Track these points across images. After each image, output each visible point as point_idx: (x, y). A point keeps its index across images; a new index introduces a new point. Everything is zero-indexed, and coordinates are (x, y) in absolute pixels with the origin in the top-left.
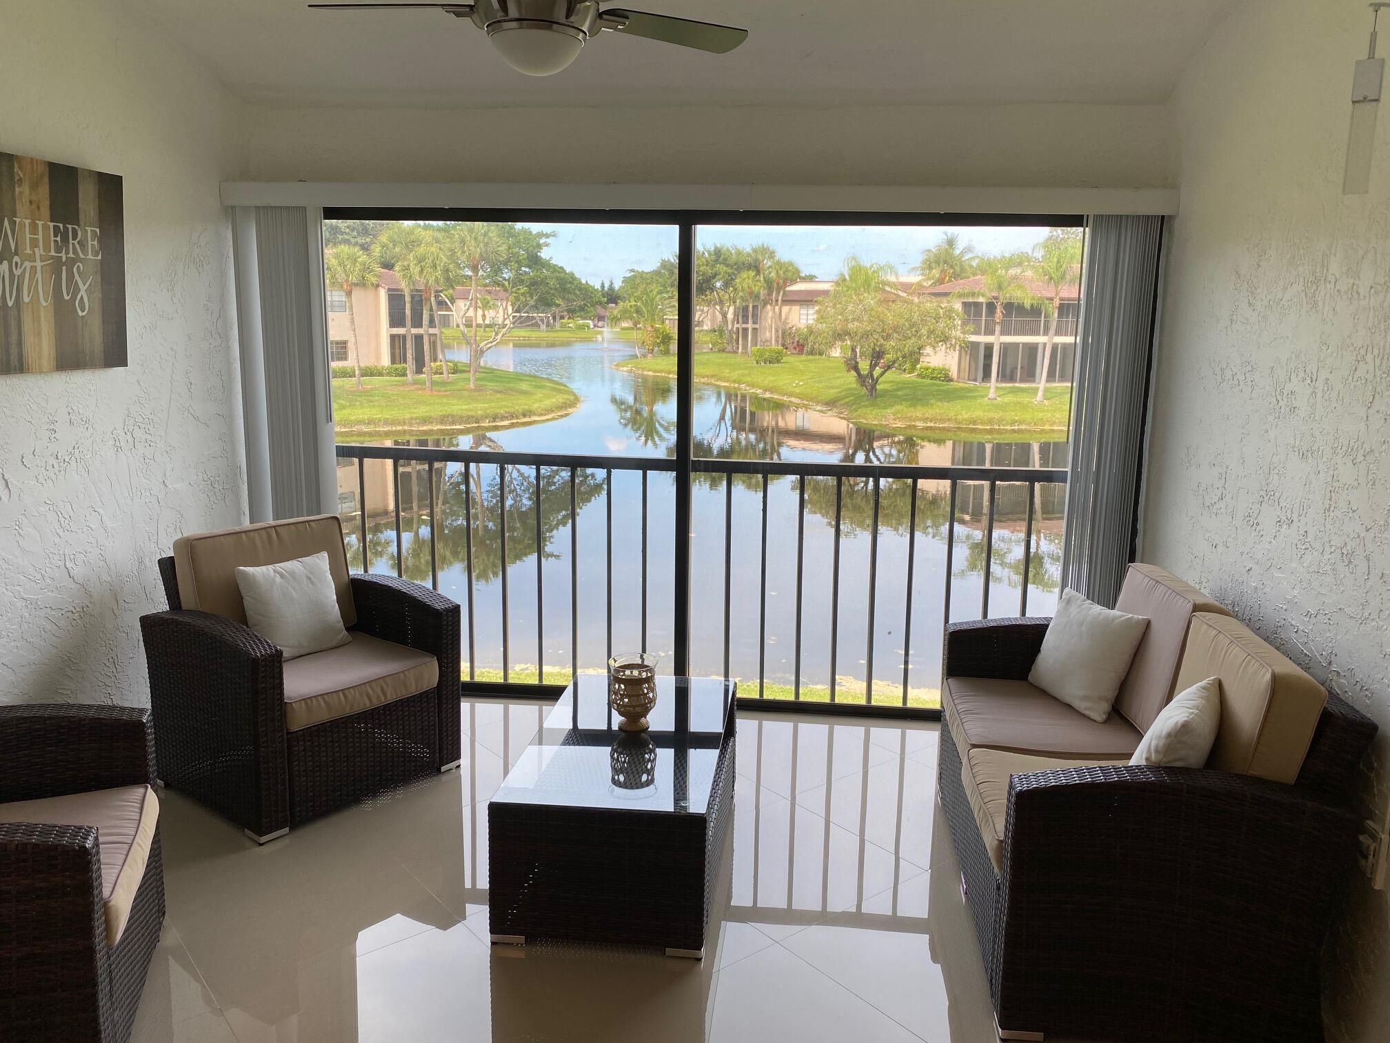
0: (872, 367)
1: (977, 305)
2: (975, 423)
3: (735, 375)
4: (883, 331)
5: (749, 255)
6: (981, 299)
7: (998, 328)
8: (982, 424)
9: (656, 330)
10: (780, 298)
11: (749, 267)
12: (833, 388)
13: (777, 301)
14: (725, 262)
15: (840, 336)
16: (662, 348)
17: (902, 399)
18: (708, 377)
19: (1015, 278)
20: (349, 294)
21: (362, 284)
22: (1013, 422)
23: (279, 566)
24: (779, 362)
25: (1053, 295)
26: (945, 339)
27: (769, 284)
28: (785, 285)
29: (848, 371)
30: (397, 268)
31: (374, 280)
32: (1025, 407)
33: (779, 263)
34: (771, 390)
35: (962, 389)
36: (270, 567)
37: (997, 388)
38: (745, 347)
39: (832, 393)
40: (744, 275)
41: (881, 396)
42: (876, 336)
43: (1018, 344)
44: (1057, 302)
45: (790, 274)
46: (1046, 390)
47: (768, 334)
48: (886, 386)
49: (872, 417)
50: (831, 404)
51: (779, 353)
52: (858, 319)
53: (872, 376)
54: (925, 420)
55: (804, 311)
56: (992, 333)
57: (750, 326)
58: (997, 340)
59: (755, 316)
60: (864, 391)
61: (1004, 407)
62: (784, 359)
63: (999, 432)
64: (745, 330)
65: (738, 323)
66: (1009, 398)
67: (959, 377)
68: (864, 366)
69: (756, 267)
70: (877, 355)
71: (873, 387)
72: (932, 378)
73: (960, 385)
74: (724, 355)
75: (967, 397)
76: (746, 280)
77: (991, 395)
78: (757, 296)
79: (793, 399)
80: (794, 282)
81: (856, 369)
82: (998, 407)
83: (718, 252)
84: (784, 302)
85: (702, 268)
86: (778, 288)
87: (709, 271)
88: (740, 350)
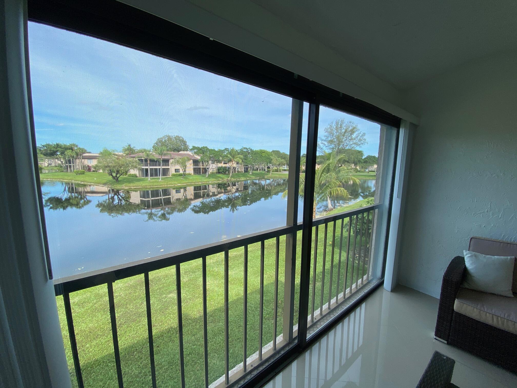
0: (117, 175)
1: (142, 160)
2: (146, 186)
3: (70, 178)
4: (119, 165)
5: (69, 146)
6: (143, 158)
7: (149, 165)
8: (148, 186)
10: (81, 157)
11: (69, 149)
12: (104, 180)
13: (80, 158)
14: (61, 147)
15: (106, 167)
17: (126, 182)
18: (59, 179)
19: (151, 154)
22: (156, 186)
24: (84, 174)
25: (161, 158)
26: (136, 167)
27: (77, 155)
28: (82, 154)
29: (109, 176)
32: (158, 182)
33: (79, 148)
34: (83, 182)
35: (141, 179)
37: (150, 178)
38: (71, 170)
39: (104, 181)
40: (68, 151)
41: (120, 181)
42: (118, 167)
43: (153, 168)
44: (162, 159)
45: (84, 151)
46: (161, 178)
47: (78, 167)
48: (120, 179)
49: (118, 187)
50: (105, 184)
51: (83, 172)
53: (117, 177)
54: (134, 186)
55: (89, 161)
56: (147, 166)
57: (72, 165)
58: (149, 167)
59: (73, 162)
60: (114, 180)
61: (153, 182)
62: (86, 173)
63: (152, 188)
64: (70, 166)
65: (67, 164)
66: (153, 180)
67: (139, 176)
68: (114, 174)
69: (72, 149)
70: (118, 172)
71: (117, 179)
72: (132, 177)
73: (140, 178)
74: (63, 173)
75: (143, 181)
76: (68, 153)
77: (149, 179)
78: (73, 157)
79: (91, 184)
80: (84, 153)
81: (112, 175)
82: (151, 182)
83: (58, 145)
84: (83, 158)
85: (52, 149)
86: (80, 155)
87: (55, 150)
88: (69, 171)
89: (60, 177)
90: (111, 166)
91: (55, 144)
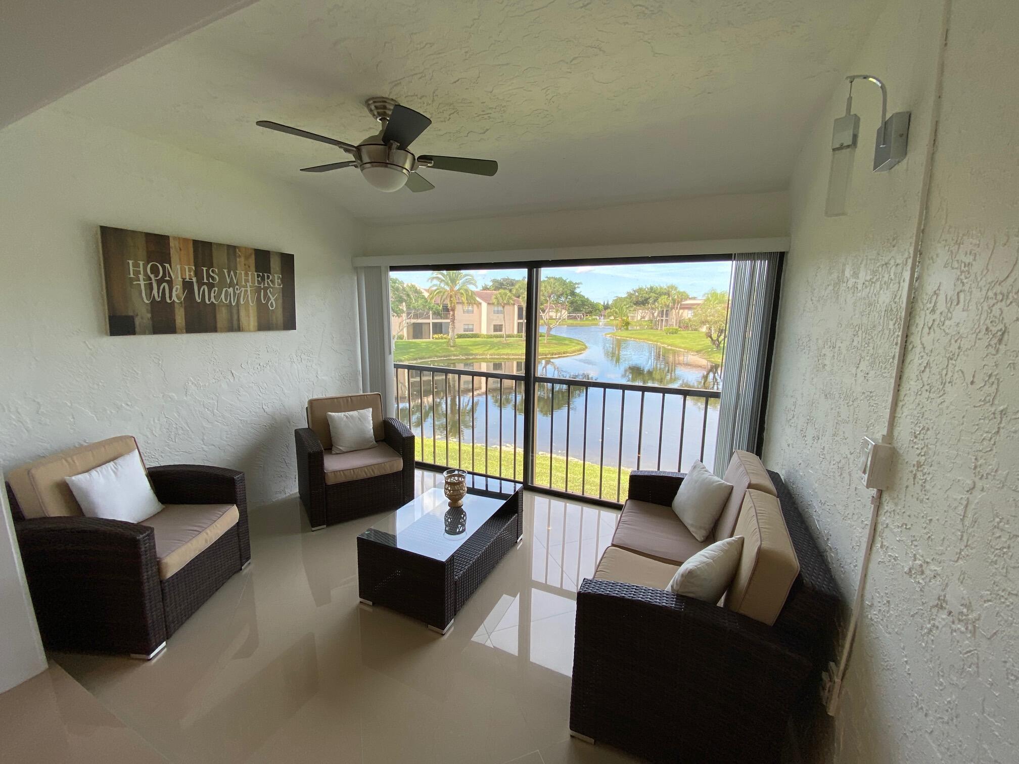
0: (719, 337)
3: (655, 339)
5: (666, 289)
9: (623, 320)
10: (679, 307)
11: (665, 294)
12: (700, 345)
13: (677, 308)
14: (655, 292)
15: (703, 323)
16: (625, 327)
18: (643, 339)
20: (503, 307)
21: (508, 304)
23: (346, 413)
24: (676, 333)
27: (674, 301)
28: (681, 301)
29: (707, 338)
30: (521, 297)
31: (512, 302)
33: (679, 292)
34: (672, 346)
36: (343, 414)
38: (661, 327)
39: (699, 347)
40: (663, 297)
45: (685, 297)
47: (672, 322)
49: (717, 358)
50: (698, 352)
51: (676, 330)
52: (713, 315)
53: (718, 340)
55: (689, 312)
57: (664, 318)
59: (667, 315)
60: (715, 347)
62: (679, 332)
64: (662, 320)
65: (658, 317)
68: (715, 336)
69: (668, 293)
70: (721, 331)
71: (718, 345)
74: (652, 330)
76: (663, 299)
78: (668, 306)
79: (683, 350)
80: (686, 300)
81: (711, 337)
83: (651, 288)
84: (681, 308)
85: (644, 295)
86: (678, 303)
87: (647, 296)
88: (659, 329)
89: (646, 336)
90: (711, 321)
91: (649, 287)
